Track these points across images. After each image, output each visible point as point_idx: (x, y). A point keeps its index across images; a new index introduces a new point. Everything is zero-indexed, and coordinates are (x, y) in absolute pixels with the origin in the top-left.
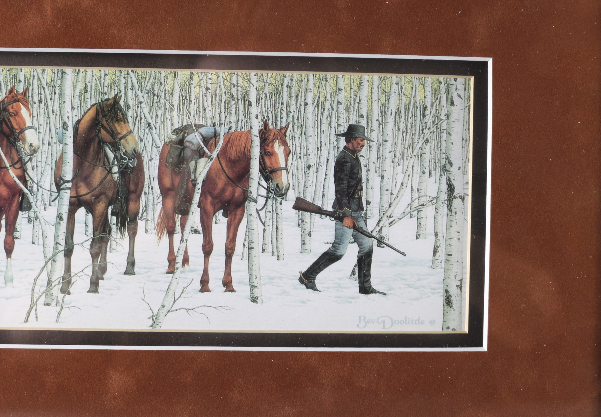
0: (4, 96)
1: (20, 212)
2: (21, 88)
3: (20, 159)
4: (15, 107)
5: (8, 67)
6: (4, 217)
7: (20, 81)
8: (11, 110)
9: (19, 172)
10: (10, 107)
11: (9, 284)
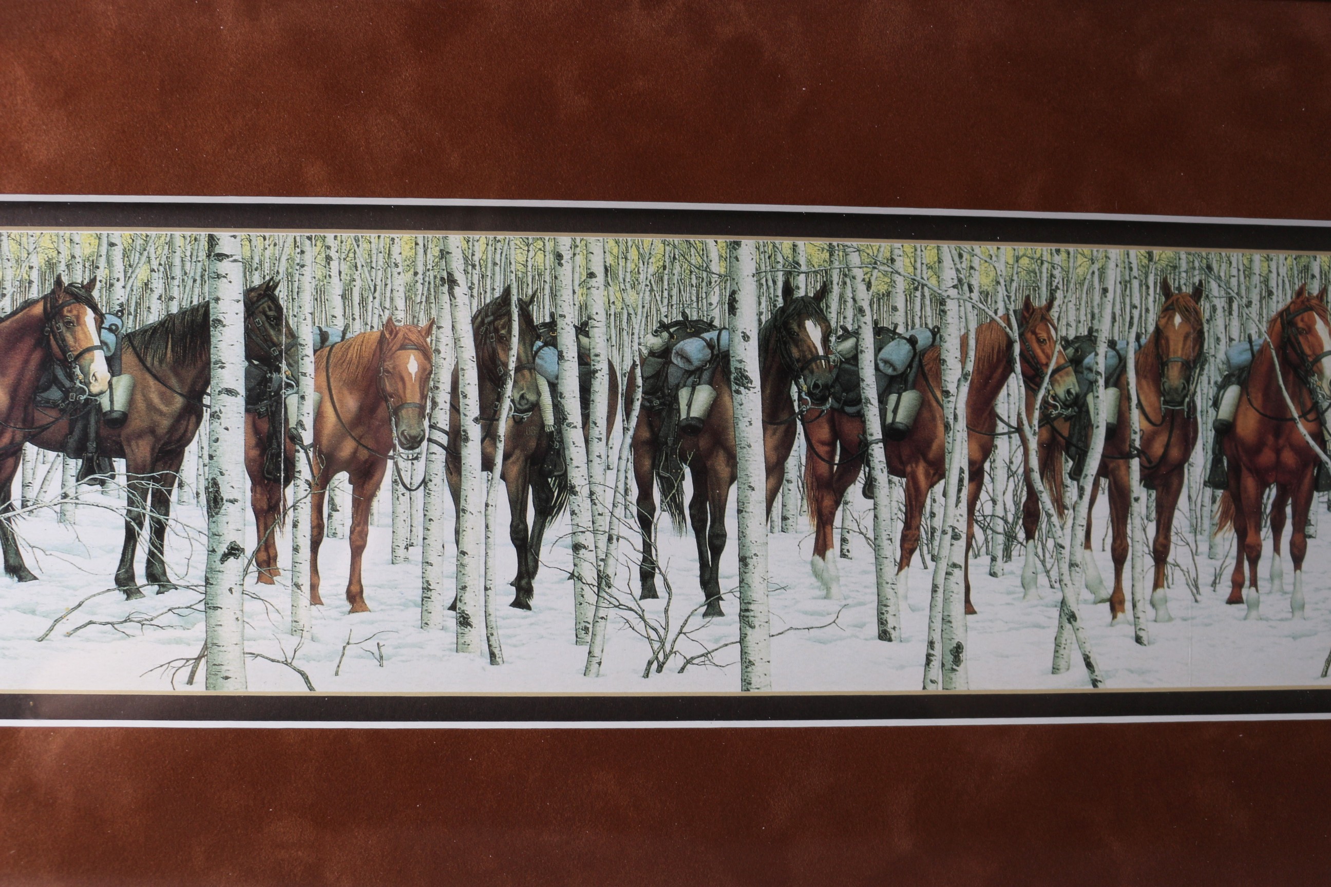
0: (1289, 300)
1: (1316, 494)
2: (1315, 288)
3: (1316, 406)
4: (1306, 319)
5: (1294, 253)
6: (1290, 501)
7: (1313, 276)
8: (1300, 325)
9: (1312, 426)
10: (1298, 319)
11: (1298, 614)
